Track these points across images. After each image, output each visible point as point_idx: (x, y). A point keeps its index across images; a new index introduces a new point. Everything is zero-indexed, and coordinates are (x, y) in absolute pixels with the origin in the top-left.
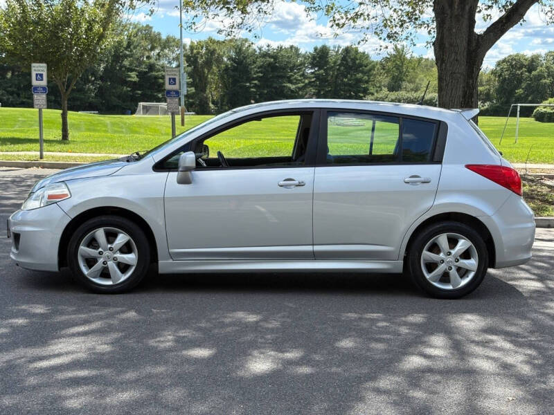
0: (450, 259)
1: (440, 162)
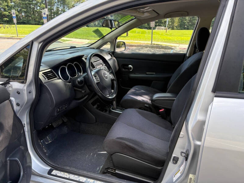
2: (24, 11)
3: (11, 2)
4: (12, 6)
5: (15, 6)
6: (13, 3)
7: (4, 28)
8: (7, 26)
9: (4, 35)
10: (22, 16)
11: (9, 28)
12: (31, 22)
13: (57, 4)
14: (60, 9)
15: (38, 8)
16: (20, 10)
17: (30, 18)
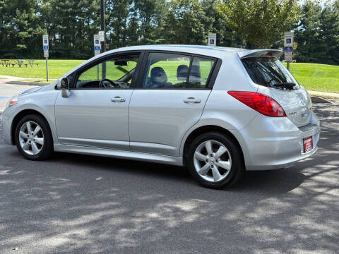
0: (213, 159)
1: (211, 89)
2: (60, 29)
3: (36, 12)
4: (36, 19)
5: (42, 19)
6: (38, 14)
7: (20, 66)
8: (26, 61)
9: (23, 79)
10: (55, 39)
11: (29, 66)
12: (73, 53)
13: (133, 13)
14: (140, 23)
15: (92, 22)
16: (52, 28)
17: (72, 45)
